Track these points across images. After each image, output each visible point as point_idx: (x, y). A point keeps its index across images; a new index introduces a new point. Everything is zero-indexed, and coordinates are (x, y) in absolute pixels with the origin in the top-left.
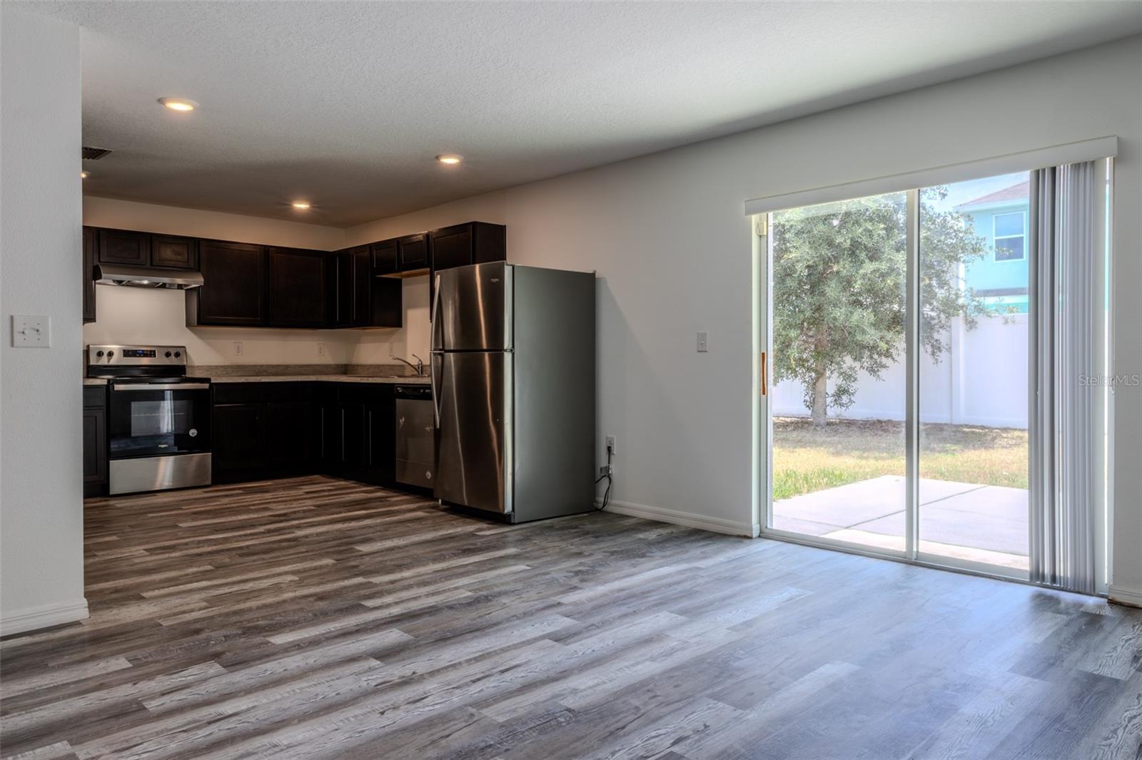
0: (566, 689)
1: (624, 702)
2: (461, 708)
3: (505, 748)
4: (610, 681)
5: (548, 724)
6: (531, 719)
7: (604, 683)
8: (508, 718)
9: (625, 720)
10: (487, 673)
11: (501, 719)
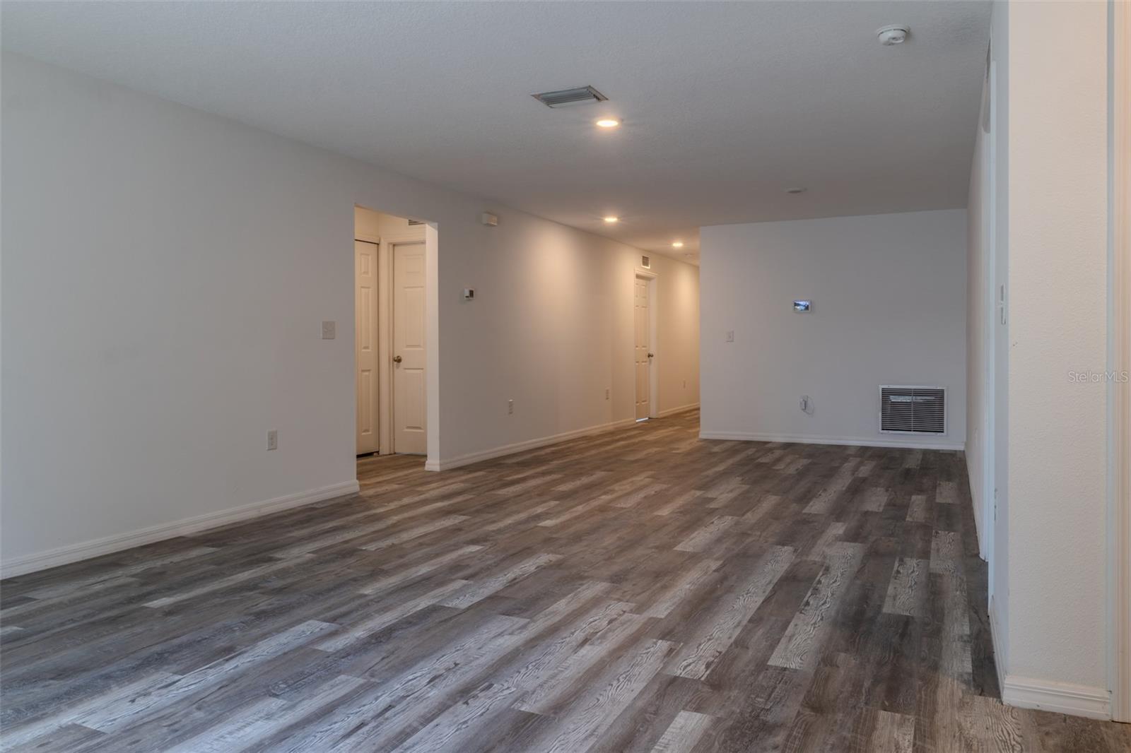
0: (280, 717)
1: (213, 712)
2: (386, 681)
3: (330, 658)
4: (222, 737)
5: (296, 681)
6: (313, 681)
7: (230, 733)
8: (336, 679)
9: (217, 695)
10: (380, 719)
11: (342, 677)
